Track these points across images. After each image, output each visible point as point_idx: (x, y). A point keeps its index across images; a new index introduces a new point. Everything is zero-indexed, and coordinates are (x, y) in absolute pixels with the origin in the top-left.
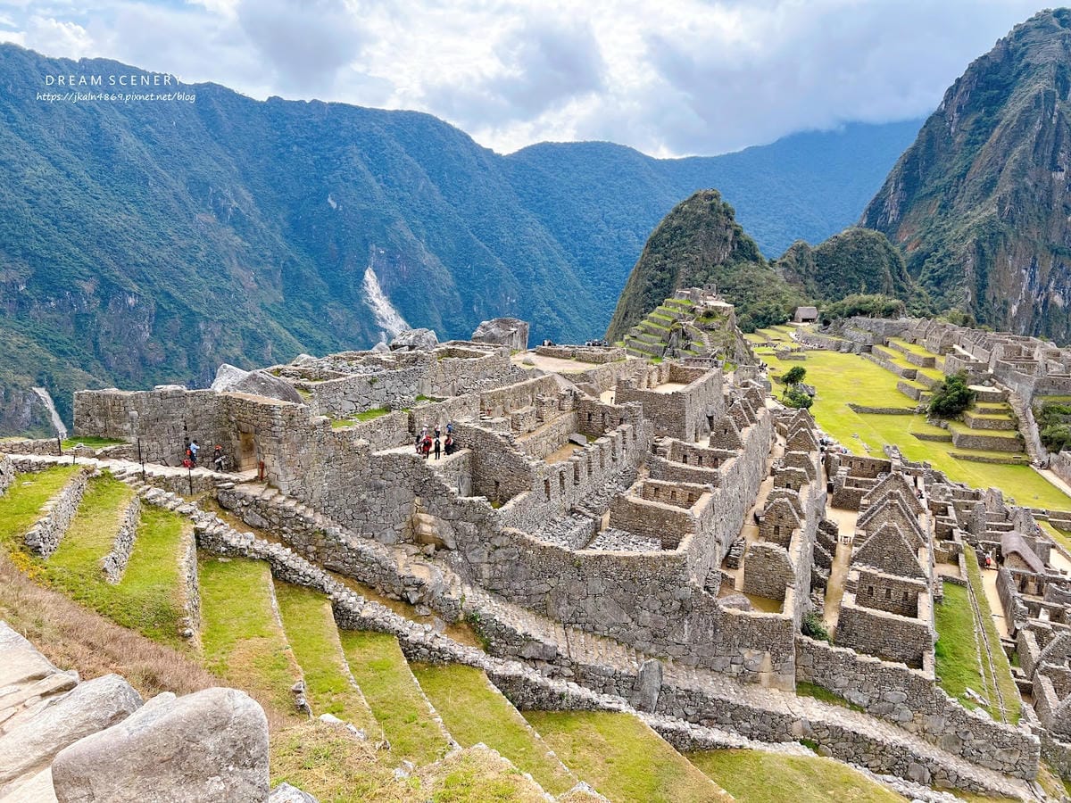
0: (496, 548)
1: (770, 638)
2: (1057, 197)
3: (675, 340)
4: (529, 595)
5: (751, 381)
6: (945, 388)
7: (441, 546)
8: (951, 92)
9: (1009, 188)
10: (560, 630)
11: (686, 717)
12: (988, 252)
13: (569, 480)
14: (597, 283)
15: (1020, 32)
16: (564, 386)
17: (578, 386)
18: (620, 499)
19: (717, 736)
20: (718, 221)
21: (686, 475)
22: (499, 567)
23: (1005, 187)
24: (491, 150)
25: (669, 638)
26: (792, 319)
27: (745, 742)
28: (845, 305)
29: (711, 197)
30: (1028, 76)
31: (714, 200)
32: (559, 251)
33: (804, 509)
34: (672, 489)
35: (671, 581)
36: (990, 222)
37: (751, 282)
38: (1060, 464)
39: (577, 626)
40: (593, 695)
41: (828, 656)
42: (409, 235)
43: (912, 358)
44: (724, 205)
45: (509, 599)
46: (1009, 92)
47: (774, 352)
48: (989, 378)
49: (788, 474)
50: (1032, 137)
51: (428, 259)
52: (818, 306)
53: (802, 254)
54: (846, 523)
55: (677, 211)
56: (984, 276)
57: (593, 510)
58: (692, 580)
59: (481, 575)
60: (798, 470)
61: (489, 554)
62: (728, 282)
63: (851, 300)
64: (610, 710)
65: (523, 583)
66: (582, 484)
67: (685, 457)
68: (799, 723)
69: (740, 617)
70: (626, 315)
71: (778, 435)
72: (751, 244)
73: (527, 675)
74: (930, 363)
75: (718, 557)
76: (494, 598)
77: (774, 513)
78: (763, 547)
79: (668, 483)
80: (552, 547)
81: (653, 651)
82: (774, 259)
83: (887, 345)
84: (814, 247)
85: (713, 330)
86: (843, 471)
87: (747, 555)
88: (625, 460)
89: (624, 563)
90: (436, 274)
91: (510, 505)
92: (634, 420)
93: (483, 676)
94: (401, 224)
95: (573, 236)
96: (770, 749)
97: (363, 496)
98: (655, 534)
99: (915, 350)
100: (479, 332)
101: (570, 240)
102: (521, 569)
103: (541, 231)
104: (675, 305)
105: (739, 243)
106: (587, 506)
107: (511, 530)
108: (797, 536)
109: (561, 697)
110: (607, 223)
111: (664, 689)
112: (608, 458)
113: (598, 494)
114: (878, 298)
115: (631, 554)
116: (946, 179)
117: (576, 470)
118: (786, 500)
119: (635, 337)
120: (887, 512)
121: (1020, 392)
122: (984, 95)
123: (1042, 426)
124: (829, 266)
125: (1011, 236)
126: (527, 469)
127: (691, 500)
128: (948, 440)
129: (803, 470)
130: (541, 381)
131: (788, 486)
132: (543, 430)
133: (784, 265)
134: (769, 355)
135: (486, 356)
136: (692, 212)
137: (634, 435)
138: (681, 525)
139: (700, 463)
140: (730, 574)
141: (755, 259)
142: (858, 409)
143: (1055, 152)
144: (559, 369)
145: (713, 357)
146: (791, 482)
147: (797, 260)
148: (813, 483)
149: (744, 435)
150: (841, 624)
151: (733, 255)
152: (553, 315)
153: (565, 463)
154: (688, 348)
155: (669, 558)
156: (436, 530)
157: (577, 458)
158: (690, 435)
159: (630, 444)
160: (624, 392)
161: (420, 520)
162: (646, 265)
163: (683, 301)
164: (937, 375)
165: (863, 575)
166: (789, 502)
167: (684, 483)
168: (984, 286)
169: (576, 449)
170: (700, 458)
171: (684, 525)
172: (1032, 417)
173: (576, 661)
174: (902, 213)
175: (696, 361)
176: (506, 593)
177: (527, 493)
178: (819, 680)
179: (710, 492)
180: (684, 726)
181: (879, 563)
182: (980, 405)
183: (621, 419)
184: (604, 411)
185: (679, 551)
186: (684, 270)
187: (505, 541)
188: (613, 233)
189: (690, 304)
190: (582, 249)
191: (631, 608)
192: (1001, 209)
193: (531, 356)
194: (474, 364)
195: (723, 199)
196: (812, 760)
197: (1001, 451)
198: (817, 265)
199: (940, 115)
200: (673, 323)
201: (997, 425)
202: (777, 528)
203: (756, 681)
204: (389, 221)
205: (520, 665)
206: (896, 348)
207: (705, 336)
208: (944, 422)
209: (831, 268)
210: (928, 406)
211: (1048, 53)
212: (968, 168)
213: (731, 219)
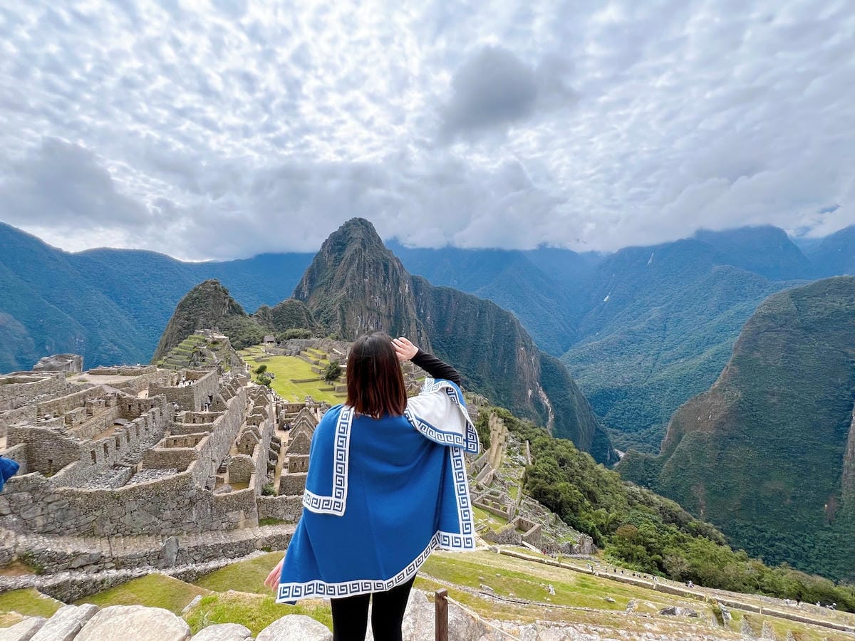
0: (49, 503)
1: (242, 503)
2: (367, 289)
3: (196, 357)
4: (78, 527)
5: (240, 374)
6: (330, 367)
8: (324, 245)
9: (349, 284)
10: (105, 541)
11: (195, 561)
12: (345, 310)
13: (112, 447)
15: (347, 224)
16: (110, 391)
17: (121, 390)
18: (149, 452)
19: (212, 564)
20: (219, 295)
21: (194, 430)
22: (52, 515)
23: (348, 283)
24: (60, 249)
25: (183, 522)
26: (262, 342)
27: (230, 561)
28: (287, 334)
29: (215, 283)
30: (352, 241)
31: (217, 285)
32: (118, 310)
33: (262, 434)
34: (186, 438)
35: (183, 489)
36: (344, 297)
37: (240, 325)
39: (118, 534)
40: (129, 572)
41: (273, 502)
43: (317, 356)
44: (222, 287)
45: (61, 534)
46: (346, 247)
47: (253, 359)
49: (254, 418)
50: (355, 265)
52: (274, 335)
53: (265, 311)
54: (284, 437)
55: (195, 289)
56: (344, 319)
57: (131, 462)
58: (196, 485)
59: (36, 526)
60: (259, 415)
61: (42, 509)
62: (227, 325)
63: (289, 331)
64: (140, 577)
65: (73, 521)
66: (122, 449)
68: (260, 541)
69: (225, 497)
70: (166, 345)
71: (251, 400)
72: (239, 306)
73: (74, 578)
74: (324, 357)
75: (214, 469)
76: (48, 538)
77: (245, 439)
78: (239, 458)
80: (96, 491)
81: (173, 532)
82: (251, 314)
83: (306, 351)
84: (270, 308)
85: (218, 350)
86: (283, 412)
87: (230, 464)
88: (155, 429)
89: (151, 487)
90: (9, 326)
91: (62, 471)
92: (161, 405)
93: (35, 591)
95: (129, 301)
96: (242, 560)
98: (174, 466)
99: (318, 352)
100: (40, 364)
101: (126, 303)
102: (71, 512)
103: (103, 298)
104: (195, 339)
105: (232, 306)
106: (126, 461)
107: (61, 489)
108: (257, 448)
109: (102, 582)
110: (153, 295)
111: (180, 551)
112: (142, 429)
113: (135, 452)
114: (301, 330)
115: (155, 481)
116: (326, 279)
117: (118, 440)
118: (251, 431)
119: (170, 357)
120: (301, 427)
122: (337, 247)
125: (352, 303)
126: (76, 447)
127: (197, 441)
128: (334, 389)
129: (261, 415)
130: (91, 390)
131: (254, 424)
132: (92, 421)
133: (257, 316)
134: (250, 360)
135: (44, 380)
136: (204, 290)
137: (161, 413)
138: (189, 457)
139: (203, 421)
140: (221, 476)
141: (241, 313)
142: (295, 382)
143: (364, 271)
144: (108, 382)
145: (218, 364)
146: (255, 422)
147: (263, 314)
148: (267, 421)
149: (229, 403)
150: (281, 485)
151: (229, 312)
152: (116, 348)
153: (108, 438)
154: (203, 361)
155: (181, 477)
157: (118, 433)
158: (198, 407)
159: (158, 419)
160: (154, 389)
162: (178, 317)
163: (200, 336)
164: (327, 362)
165: (291, 459)
166: (253, 432)
167: (193, 434)
168: (345, 323)
169: (117, 428)
170: (203, 419)
171: (190, 457)
173: (116, 556)
174: (310, 293)
175: (208, 367)
176: (58, 530)
177: (76, 462)
178: (270, 515)
179: (207, 436)
180: (191, 567)
181: (298, 451)
183: (152, 406)
184: (140, 403)
185: (187, 471)
186: (201, 320)
188: (157, 300)
189: (203, 338)
190: (135, 309)
191: (157, 513)
192: (348, 292)
193: (85, 376)
194: (31, 386)
195: (221, 284)
196: (265, 556)
198: (273, 316)
199: (320, 253)
200: (194, 348)
202: (247, 446)
203: (236, 527)
205: (68, 574)
206: (310, 352)
207: (213, 354)
208: (331, 382)
209: (280, 317)
210: (324, 376)
211: (358, 234)
212: (334, 275)
213: (226, 294)
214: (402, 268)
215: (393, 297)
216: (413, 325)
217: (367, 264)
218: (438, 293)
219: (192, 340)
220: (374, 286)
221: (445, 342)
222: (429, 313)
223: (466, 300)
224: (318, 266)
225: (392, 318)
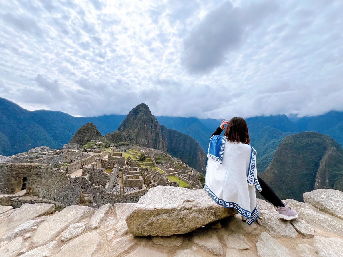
0: (105, 199)
2: (145, 129)
6: (141, 156)
7: (90, 202)
8: (130, 112)
9: (139, 127)
12: (137, 136)
15: (139, 105)
18: (126, 180)
20: (93, 128)
21: (134, 173)
24: (26, 109)
26: (110, 146)
29: (92, 124)
30: (141, 112)
32: (46, 133)
34: (132, 176)
38: (159, 166)
43: (134, 152)
48: (147, 154)
50: (142, 120)
52: (115, 144)
53: (109, 135)
55: (84, 126)
56: (137, 140)
57: (118, 185)
61: (103, 201)
63: (121, 143)
67: (128, 170)
72: (100, 133)
74: (137, 153)
77: (147, 178)
83: (128, 150)
84: (111, 134)
91: (107, 186)
92: (117, 164)
97: (67, 192)
99: (133, 151)
100: (64, 147)
101: (50, 131)
103: (41, 128)
104: (91, 143)
105: (97, 133)
106: (116, 184)
107: (109, 193)
114: (126, 142)
116: (130, 125)
118: (149, 175)
121: (152, 156)
123: (156, 161)
124: (114, 137)
125: (140, 134)
126: (108, 176)
127: (136, 178)
128: (143, 165)
130: (92, 157)
133: (106, 137)
135: (77, 151)
136: (87, 126)
141: (101, 136)
144: (93, 155)
146: (142, 173)
151: (96, 135)
155: (143, 190)
156: (89, 198)
157: (113, 173)
160: (110, 158)
161: (84, 196)
162: (77, 136)
163: (93, 142)
164: (139, 154)
167: (134, 175)
168: (137, 141)
170: (131, 170)
171: (141, 183)
172: (154, 160)
174: (124, 129)
177: (108, 182)
179: (141, 176)
182: (147, 158)
183: (113, 164)
184: (109, 162)
185: (144, 188)
186: (86, 138)
187: (108, 196)
189: (95, 143)
192: (139, 130)
195: (94, 125)
197: (151, 165)
198: (112, 137)
199: (128, 115)
201: (150, 161)
206: (130, 151)
208: (142, 162)
210: (139, 160)
211: (143, 109)
212: (133, 123)
213: (96, 128)
214: (157, 122)
215: (154, 132)
216: (161, 143)
217: (146, 120)
218: (170, 132)
220: (148, 128)
221: (172, 150)
222: (166, 139)
223: (180, 134)
224: (128, 120)
225: (154, 140)
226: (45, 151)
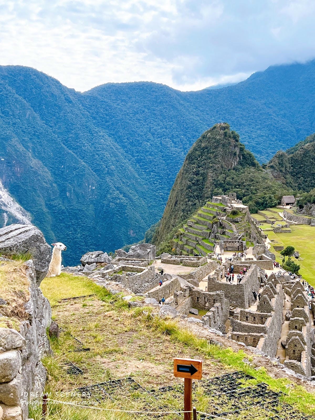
3: (216, 229)
5: (264, 255)
14: (148, 174)
16: (183, 284)
17: (188, 281)
20: (229, 143)
21: (250, 329)
24: (74, 89)
26: (280, 204)
28: (311, 196)
29: (224, 128)
31: (226, 130)
32: (122, 154)
33: (306, 340)
34: (245, 336)
37: (252, 181)
42: (21, 148)
44: (232, 133)
47: (272, 229)
49: (295, 321)
51: (34, 163)
52: (295, 195)
53: (282, 160)
55: (204, 137)
60: (300, 319)
62: (239, 181)
67: (247, 317)
71: (286, 296)
72: (250, 156)
77: (292, 344)
78: (290, 363)
79: (243, 334)
82: (265, 164)
84: (288, 155)
85: (238, 222)
88: (219, 322)
90: (40, 172)
92: (221, 301)
94: (15, 141)
95: (131, 143)
101: (129, 146)
103: (109, 141)
104: (213, 206)
105: (243, 155)
108: (304, 355)
110: (153, 134)
112: (212, 322)
118: (297, 337)
119: (191, 227)
124: (299, 166)
129: (302, 319)
130: (172, 282)
131: (296, 328)
132: (179, 309)
133: (272, 167)
134: (269, 230)
135: (145, 271)
136: (213, 138)
137: (222, 308)
139: (255, 322)
141: (254, 165)
144: (177, 272)
145: (240, 239)
146: (297, 325)
147: (279, 163)
148: (308, 325)
151: (240, 163)
154: (224, 233)
158: (247, 305)
159: (221, 314)
160: (213, 285)
162: (187, 171)
163: (217, 203)
166: (299, 338)
167: (251, 333)
170: (254, 318)
175: (230, 242)
179: (264, 337)
183: (214, 300)
184: (204, 296)
186: (210, 174)
188: (157, 141)
189: (222, 206)
190: (137, 152)
193: (160, 264)
194: (140, 276)
198: (292, 166)
200: (213, 218)
202: (294, 351)
204: (7, 139)
207: (233, 226)
209: (300, 168)
213: (237, 141)
219: (210, 208)
226: (102, 261)
